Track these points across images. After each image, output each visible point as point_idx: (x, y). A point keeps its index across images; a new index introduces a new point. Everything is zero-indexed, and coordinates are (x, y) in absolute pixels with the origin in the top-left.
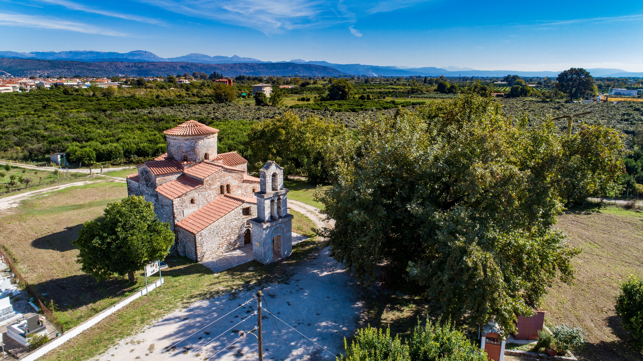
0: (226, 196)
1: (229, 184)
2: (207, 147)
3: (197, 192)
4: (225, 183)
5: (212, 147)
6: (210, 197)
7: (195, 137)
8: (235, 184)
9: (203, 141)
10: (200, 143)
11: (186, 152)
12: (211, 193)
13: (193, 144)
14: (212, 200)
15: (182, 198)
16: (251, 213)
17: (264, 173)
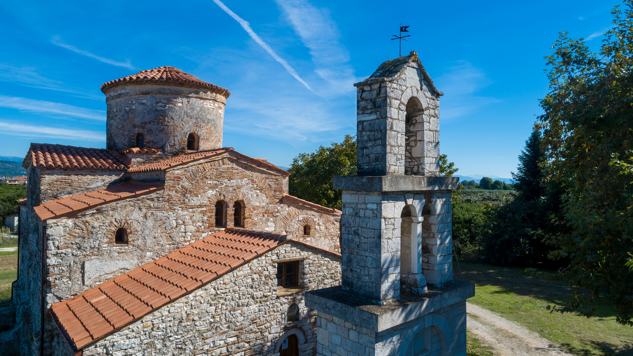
0: (229, 231)
1: (243, 201)
2: (197, 119)
3: (140, 209)
4: (230, 194)
5: (208, 123)
6: (183, 230)
7: (166, 87)
8: (258, 204)
9: (188, 102)
10: (180, 104)
11: (143, 125)
12: (187, 217)
13: (160, 104)
14: (189, 239)
15: (84, 219)
16: (304, 282)
17: (380, 87)
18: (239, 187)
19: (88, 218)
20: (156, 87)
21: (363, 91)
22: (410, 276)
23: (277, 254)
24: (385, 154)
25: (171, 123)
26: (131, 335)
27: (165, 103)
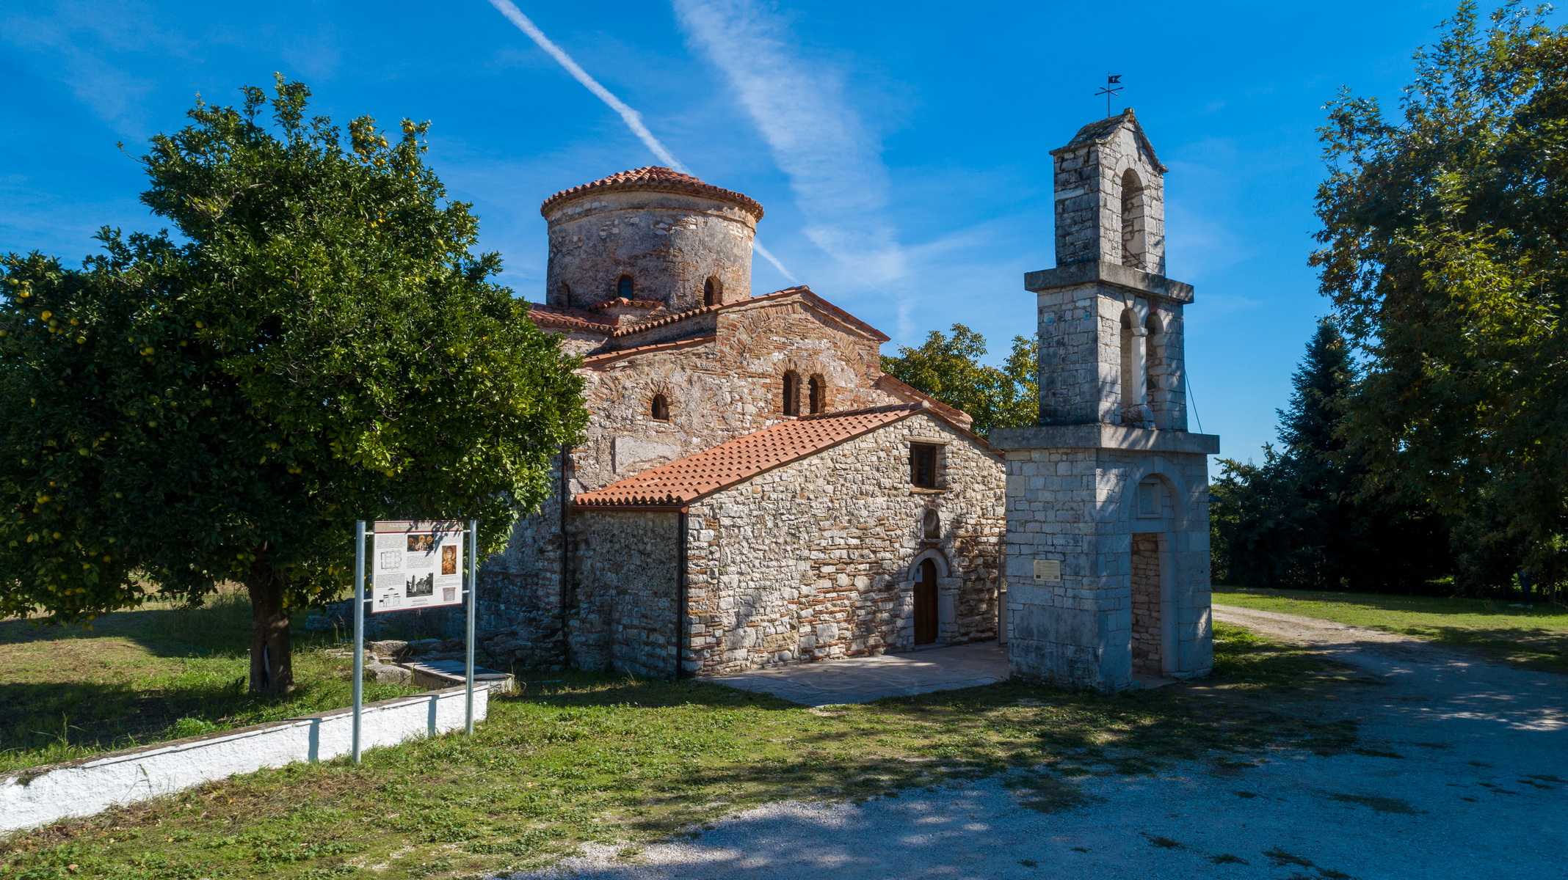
0: (804, 418)
1: (821, 376)
2: (718, 252)
3: (683, 369)
4: (804, 362)
5: (735, 261)
6: (739, 410)
7: (672, 196)
8: (843, 384)
9: (706, 223)
10: (693, 227)
11: (632, 261)
12: (746, 391)
13: (661, 225)
14: (748, 425)
15: (612, 374)
16: (945, 481)
17: (1089, 152)
18: (816, 352)
19: (618, 374)
20: (654, 196)
21: (1063, 160)
22: (1132, 409)
23: (909, 427)
24: (1098, 237)
25: (679, 259)
26: (740, 499)
27: (669, 224)
